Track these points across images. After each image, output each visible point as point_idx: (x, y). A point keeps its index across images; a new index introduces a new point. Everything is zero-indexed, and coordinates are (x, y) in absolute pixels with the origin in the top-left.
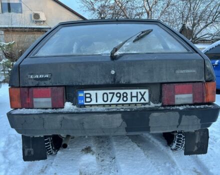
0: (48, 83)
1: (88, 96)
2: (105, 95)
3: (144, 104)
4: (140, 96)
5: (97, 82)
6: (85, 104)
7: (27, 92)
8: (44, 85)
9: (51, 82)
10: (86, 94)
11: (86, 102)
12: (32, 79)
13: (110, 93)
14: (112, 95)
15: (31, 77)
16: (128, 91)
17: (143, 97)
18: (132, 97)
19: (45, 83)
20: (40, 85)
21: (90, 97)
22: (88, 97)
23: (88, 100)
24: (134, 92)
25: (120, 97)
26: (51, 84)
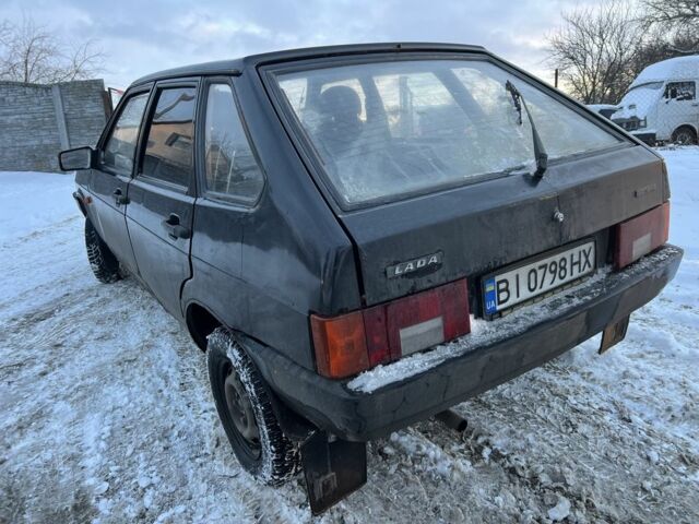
0: (436, 277)
1: (502, 286)
2: (533, 275)
3: (590, 274)
4: (583, 260)
5: (533, 248)
6: (499, 308)
7: (383, 318)
8: (429, 285)
9: (443, 275)
10: (499, 283)
11: (500, 303)
12: (396, 277)
13: (540, 268)
14: (543, 270)
15: (397, 272)
16: (566, 254)
17: (587, 261)
18: (573, 264)
19: (430, 281)
20: (418, 288)
21: (506, 290)
22: (503, 290)
23: (503, 296)
24: (575, 251)
25: (555, 272)
26: (443, 280)
